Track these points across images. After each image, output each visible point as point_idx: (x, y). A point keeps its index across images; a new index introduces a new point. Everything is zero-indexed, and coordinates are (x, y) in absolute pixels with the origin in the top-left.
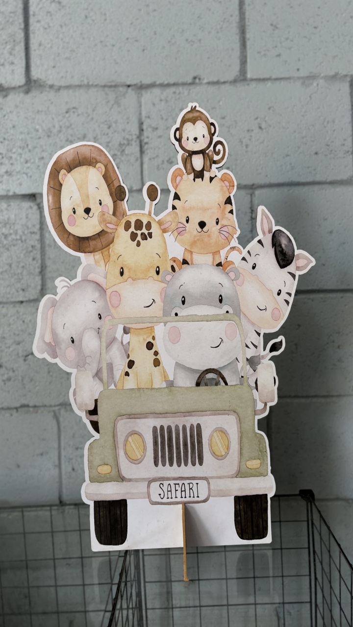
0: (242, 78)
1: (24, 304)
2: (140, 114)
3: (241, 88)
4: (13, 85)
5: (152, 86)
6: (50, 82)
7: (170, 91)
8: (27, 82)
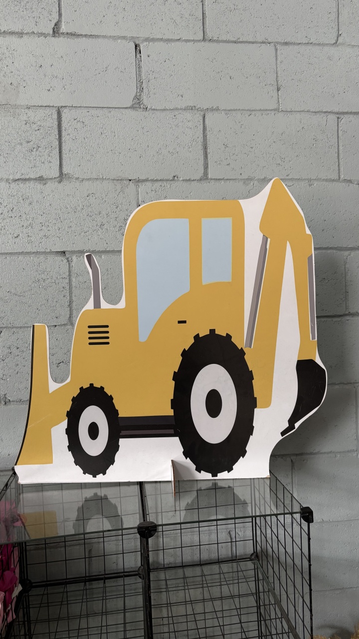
0: (205, 177)
1: (57, 327)
2: (138, 199)
3: (205, 184)
4: (50, 177)
5: (147, 180)
6: (76, 176)
7: (157, 184)
8: (60, 175)
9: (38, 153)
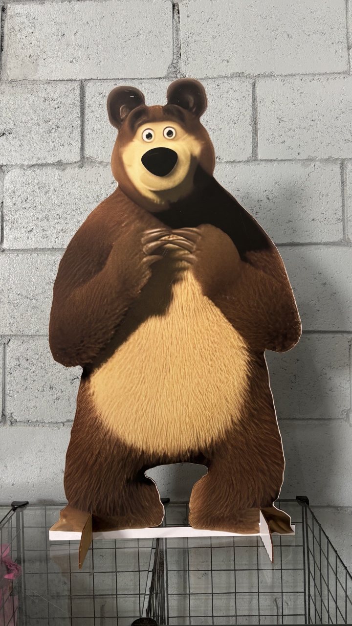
0: (254, 158)
4: (70, 161)
6: (99, 160)
8: (81, 159)
9: (57, 134)
